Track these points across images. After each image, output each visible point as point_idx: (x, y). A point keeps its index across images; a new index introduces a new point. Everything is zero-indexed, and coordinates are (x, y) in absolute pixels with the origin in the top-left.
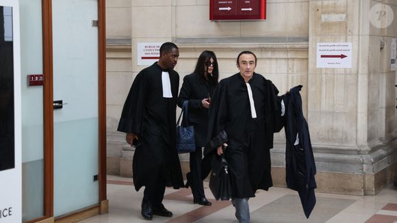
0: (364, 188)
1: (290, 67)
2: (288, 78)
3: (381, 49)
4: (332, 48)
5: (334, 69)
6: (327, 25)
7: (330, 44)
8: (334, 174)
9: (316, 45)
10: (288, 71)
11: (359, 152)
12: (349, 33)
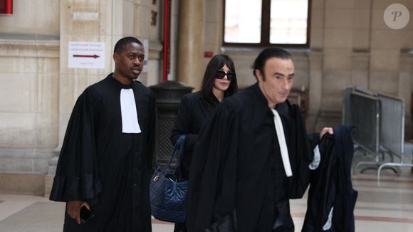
1: (40, 65)
2: (37, 77)
4: (85, 47)
5: (86, 70)
6: (79, 24)
7: (82, 43)
9: (68, 44)
10: (37, 71)
12: (102, 33)
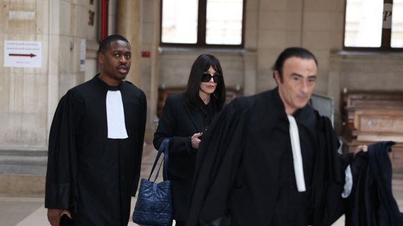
3: (71, 49)
5: (23, 68)
6: (15, 23)
7: (18, 42)
8: (23, 177)
9: (3, 42)
12: (38, 32)
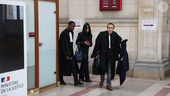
0: (160, 77)
1: (131, 29)
2: (130, 34)
3: (167, 22)
4: (148, 22)
5: (148, 30)
6: (146, 13)
7: (147, 20)
8: (148, 72)
9: (141, 21)
10: (130, 31)
11: (158, 63)
12: (154, 16)
